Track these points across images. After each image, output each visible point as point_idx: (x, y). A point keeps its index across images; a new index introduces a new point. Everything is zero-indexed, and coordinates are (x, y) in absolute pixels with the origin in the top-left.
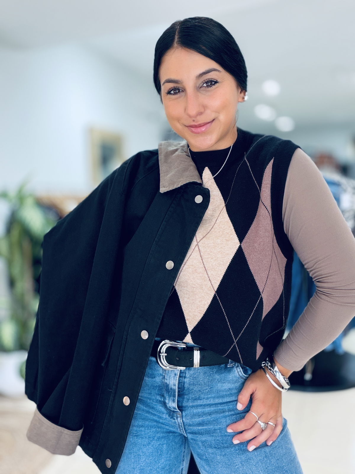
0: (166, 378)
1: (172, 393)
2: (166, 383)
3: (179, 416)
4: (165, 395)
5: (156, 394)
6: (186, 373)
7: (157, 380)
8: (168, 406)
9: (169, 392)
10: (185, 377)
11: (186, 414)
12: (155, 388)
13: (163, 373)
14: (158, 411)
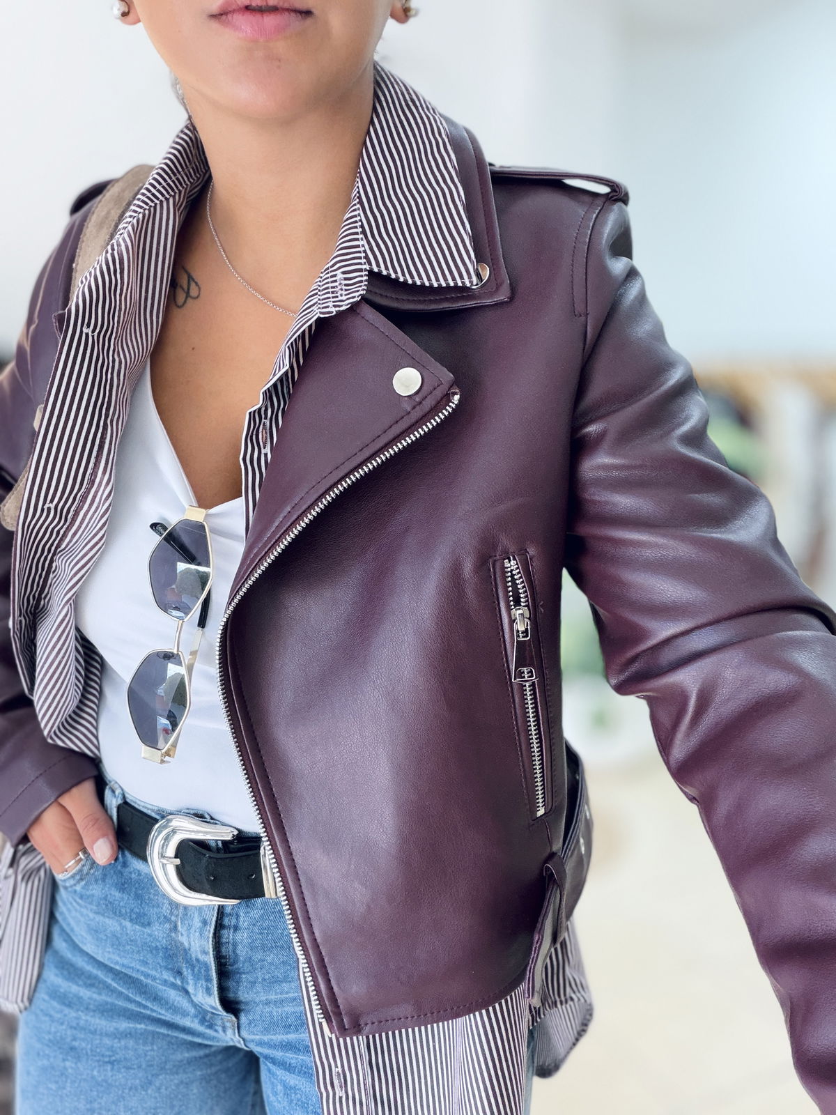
0: (179, 928)
1: (203, 971)
2: (182, 944)
3: (228, 1024)
4: (185, 973)
5: (161, 967)
6: (238, 916)
7: (156, 933)
8: (195, 999)
9: (193, 967)
10: (236, 928)
11: (250, 1021)
12: (154, 952)
13: (171, 913)
14: (170, 1008)
